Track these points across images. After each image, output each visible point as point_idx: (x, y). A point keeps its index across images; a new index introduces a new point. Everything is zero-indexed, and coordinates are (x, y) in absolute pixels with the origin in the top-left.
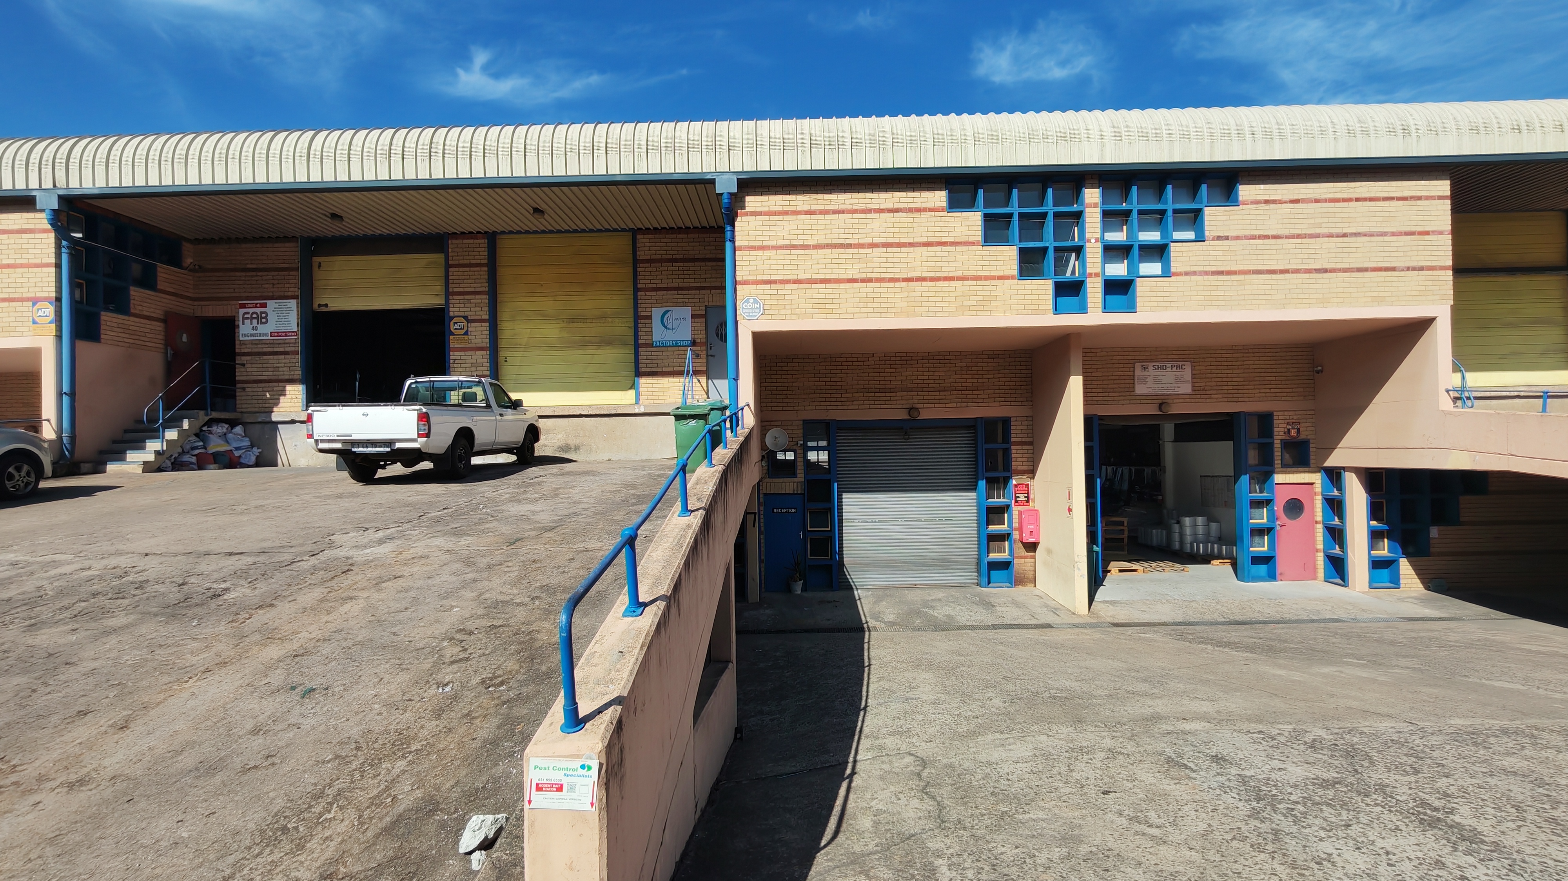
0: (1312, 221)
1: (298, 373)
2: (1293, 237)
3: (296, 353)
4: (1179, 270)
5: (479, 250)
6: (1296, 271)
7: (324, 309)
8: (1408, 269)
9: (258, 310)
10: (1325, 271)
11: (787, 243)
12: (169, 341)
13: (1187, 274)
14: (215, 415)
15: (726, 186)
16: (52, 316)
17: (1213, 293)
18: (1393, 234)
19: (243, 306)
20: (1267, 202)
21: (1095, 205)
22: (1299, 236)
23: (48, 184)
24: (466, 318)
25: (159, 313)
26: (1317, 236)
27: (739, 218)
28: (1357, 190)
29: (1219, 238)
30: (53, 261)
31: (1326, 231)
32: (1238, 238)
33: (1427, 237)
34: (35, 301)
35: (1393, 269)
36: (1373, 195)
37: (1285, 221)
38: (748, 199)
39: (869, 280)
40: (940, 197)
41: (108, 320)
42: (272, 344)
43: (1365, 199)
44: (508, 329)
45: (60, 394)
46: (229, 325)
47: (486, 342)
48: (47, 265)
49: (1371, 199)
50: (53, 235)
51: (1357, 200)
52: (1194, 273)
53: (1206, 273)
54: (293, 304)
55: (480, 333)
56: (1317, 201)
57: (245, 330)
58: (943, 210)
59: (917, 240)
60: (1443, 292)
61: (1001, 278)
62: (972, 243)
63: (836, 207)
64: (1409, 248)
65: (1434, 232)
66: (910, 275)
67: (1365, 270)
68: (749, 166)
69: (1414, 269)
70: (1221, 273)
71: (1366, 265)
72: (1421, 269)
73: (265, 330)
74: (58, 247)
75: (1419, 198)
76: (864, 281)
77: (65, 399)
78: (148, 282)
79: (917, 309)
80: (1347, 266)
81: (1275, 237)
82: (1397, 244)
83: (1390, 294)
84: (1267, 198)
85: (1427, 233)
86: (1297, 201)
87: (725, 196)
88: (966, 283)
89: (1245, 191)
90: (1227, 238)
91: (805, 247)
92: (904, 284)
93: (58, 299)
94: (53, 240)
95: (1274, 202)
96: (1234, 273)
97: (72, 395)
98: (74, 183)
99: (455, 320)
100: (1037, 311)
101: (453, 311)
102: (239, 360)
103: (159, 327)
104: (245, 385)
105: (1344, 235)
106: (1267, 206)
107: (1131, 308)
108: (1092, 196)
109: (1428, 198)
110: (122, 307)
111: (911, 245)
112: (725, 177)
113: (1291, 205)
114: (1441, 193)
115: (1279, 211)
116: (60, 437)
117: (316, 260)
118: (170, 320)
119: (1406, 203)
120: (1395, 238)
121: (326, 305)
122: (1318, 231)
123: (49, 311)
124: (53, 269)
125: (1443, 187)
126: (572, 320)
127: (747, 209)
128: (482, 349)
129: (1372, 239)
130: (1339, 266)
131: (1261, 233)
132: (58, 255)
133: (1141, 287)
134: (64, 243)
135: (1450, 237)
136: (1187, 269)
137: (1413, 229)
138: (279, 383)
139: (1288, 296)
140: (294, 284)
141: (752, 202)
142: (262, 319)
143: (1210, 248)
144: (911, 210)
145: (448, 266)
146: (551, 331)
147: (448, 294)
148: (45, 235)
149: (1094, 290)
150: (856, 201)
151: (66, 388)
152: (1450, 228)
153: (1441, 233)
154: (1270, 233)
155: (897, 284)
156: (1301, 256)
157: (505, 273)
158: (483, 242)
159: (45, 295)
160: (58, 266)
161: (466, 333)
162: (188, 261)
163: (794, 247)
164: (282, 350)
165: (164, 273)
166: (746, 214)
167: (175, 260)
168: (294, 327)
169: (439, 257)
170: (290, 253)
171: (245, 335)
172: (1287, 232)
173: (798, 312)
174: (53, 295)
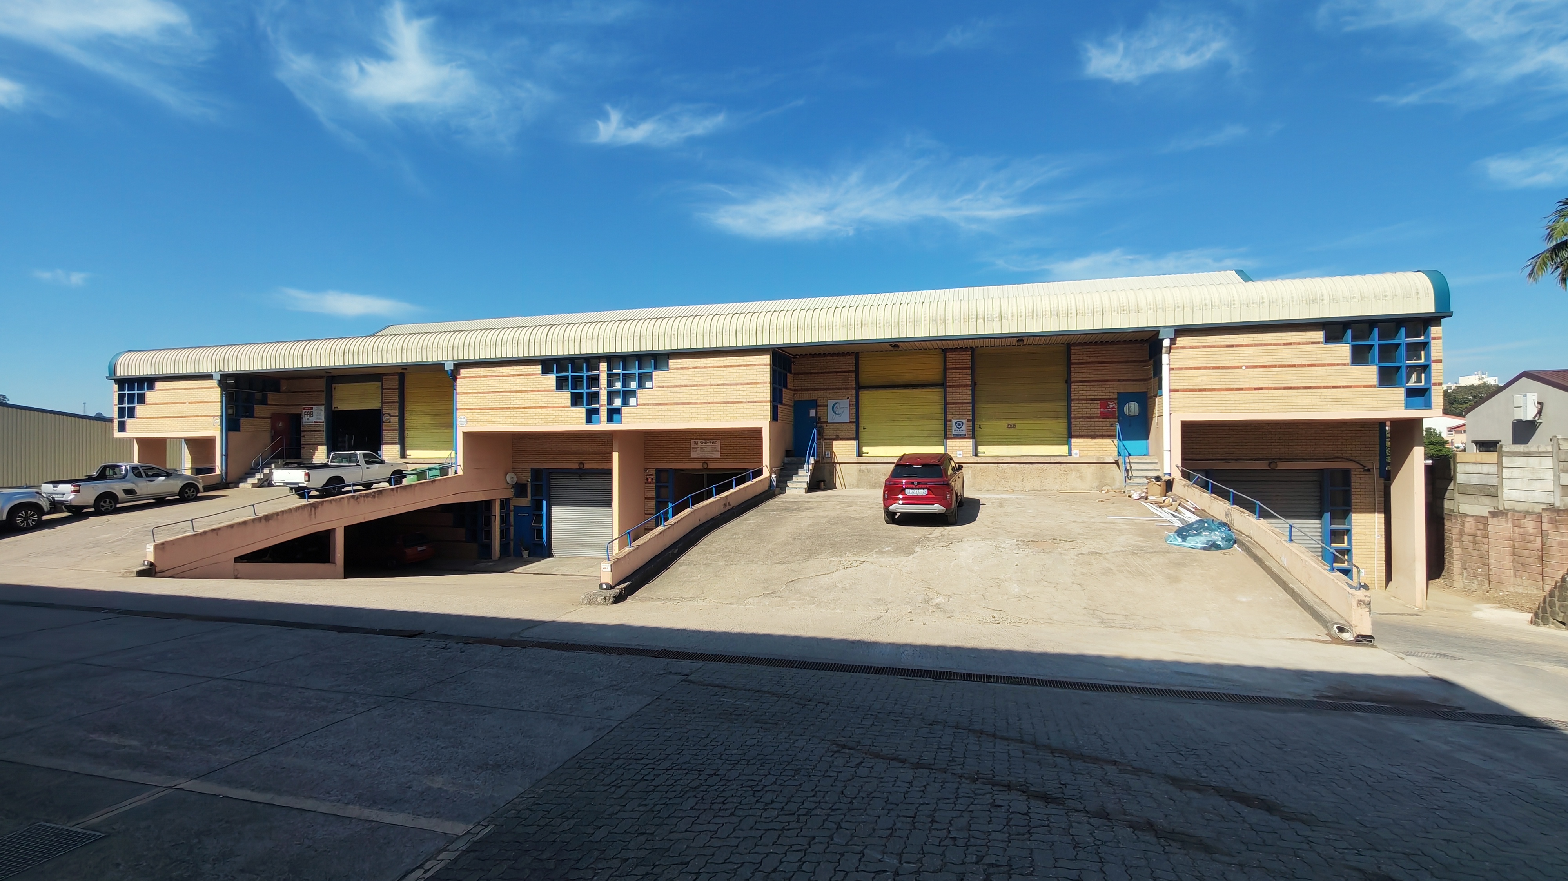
0: (703, 378)
1: (324, 440)
2: (694, 386)
3: (323, 431)
4: (642, 403)
5: (395, 381)
6: (695, 403)
7: (336, 409)
8: (748, 402)
9: (309, 411)
10: (709, 403)
11: (477, 391)
12: (273, 427)
13: (644, 405)
14: (288, 461)
15: (449, 367)
16: (219, 423)
17: (656, 414)
18: (741, 384)
19: (304, 409)
20: (682, 368)
21: (604, 371)
22: (696, 386)
23: (217, 370)
24: (389, 414)
25: (269, 415)
26: (705, 385)
27: (458, 380)
28: (724, 361)
29: (659, 387)
30: (220, 400)
31: (709, 383)
32: (668, 387)
33: (758, 386)
34: (214, 416)
35: (741, 402)
36: (732, 364)
37: (691, 378)
38: (461, 370)
39: (509, 408)
40: (538, 368)
41: (243, 421)
42: (315, 426)
43: (728, 366)
44: (410, 420)
45: (222, 455)
46: (299, 417)
47: (397, 427)
48: (218, 402)
49: (731, 366)
50: (220, 389)
51: (725, 367)
52: (648, 404)
53: (654, 404)
54: (323, 407)
55: (395, 422)
56: (705, 367)
57: (305, 420)
58: (539, 374)
59: (529, 389)
60: (766, 414)
61: (563, 407)
62: (552, 390)
63: (496, 374)
64: (749, 392)
65: (761, 383)
66: (526, 406)
67: (728, 403)
68: (461, 358)
69: (751, 402)
70: (660, 404)
71: (728, 400)
72: (755, 402)
73: (312, 419)
74: (222, 394)
75: (755, 365)
76: (507, 408)
77: (224, 457)
78: (264, 402)
79: (528, 422)
80: (719, 401)
81: (686, 386)
82: (743, 389)
83: (739, 415)
84: (682, 366)
85: (758, 383)
86: (696, 368)
87: (449, 371)
88: (549, 409)
89: (672, 363)
90: (663, 387)
91: (483, 393)
92: (523, 410)
93: (221, 416)
94: (220, 392)
95: (685, 368)
96: (667, 404)
97: (226, 455)
98: (226, 370)
99: (385, 415)
100: (578, 423)
101: (384, 411)
102: (303, 434)
103: (269, 421)
104: (304, 446)
105: (718, 385)
106: (682, 370)
107: (620, 422)
108: (603, 366)
109: (759, 365)
110: (252, 416)
111: (526, 391)
112: (449, 362)
113: (693, 370)
114: (765, 363)
115: (688, 373)
116: (222, 473)
117: (334, 386)
118: (275, 417)
119: (748, 368)
120: (742, 386)
121: (337, 408)
122: (705, 383)
123: (218, 420)
124: (220, 404)
125: (766, 359)
126: (435, 415)
127: (461, 375)
128: (396, 430)
129: (732, 387)
130: (715, 401)
131: (679, 384)
132: (222, 397)
133: (625, 410)
134: (224, 392)
135: (769, 385)
136: (645, 402)
137: (751, 381)
138: (315, 445)
139: (691, 416)
140: (323, 398)
141: (464, 372)
142: (311, 415)
143: (656, 392)
144: (527, 375)
145: (382, 389)
146: (427, 420)
147: (382, 403)
148: (217, 389)
149: (603, 412)
150: (504, 371)
151: (224, 453)
152: (769, 380)
153: (765, 383)
154: (683, 384)
155: (520, 410)
156: (697, 396)
157: (407, 391)
158: (397, 377)
159: (217, 414)
160: (221, 402)
161: (389, 422)
162: (284, 388)
163: (480, 393)
164: (318, 429)
165: (272, 397)
166: (461, 378)
167: (277, 390)
168: (323, 419)
169: (379, 384)
170: (322, 384)
171: (305, 422)
172: (691, 384)
173: (480, 423)
174: (220, 414)
